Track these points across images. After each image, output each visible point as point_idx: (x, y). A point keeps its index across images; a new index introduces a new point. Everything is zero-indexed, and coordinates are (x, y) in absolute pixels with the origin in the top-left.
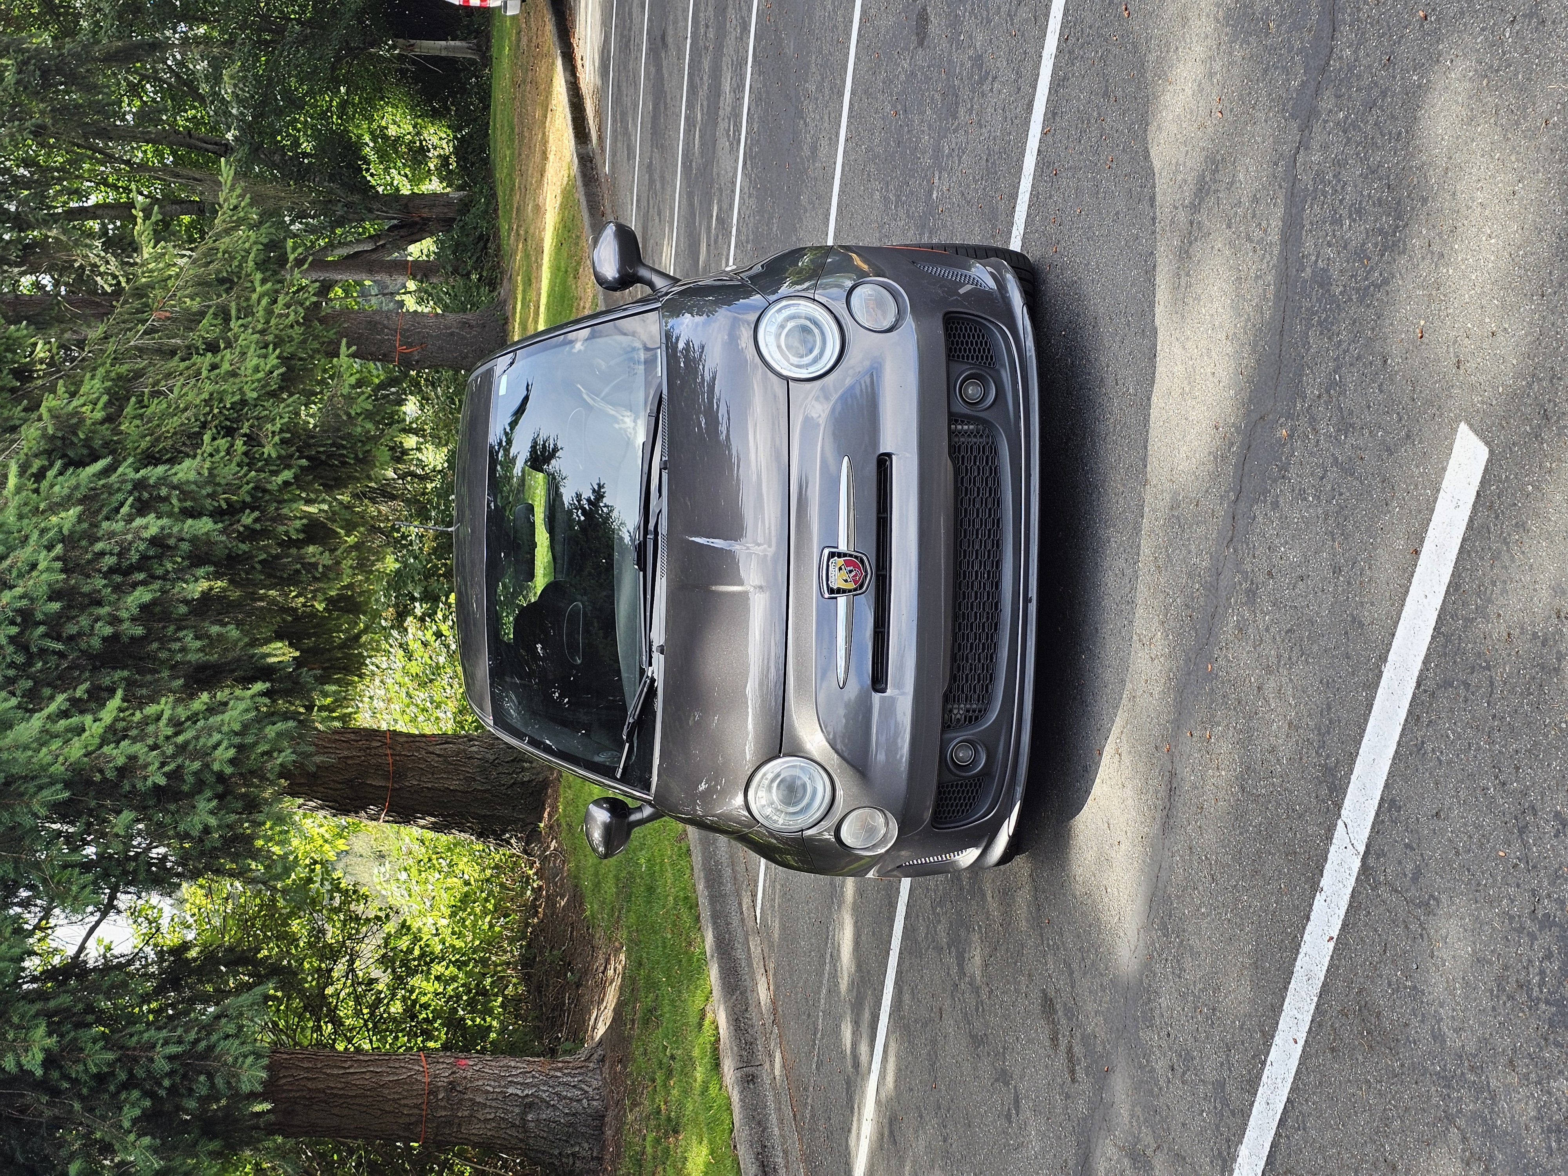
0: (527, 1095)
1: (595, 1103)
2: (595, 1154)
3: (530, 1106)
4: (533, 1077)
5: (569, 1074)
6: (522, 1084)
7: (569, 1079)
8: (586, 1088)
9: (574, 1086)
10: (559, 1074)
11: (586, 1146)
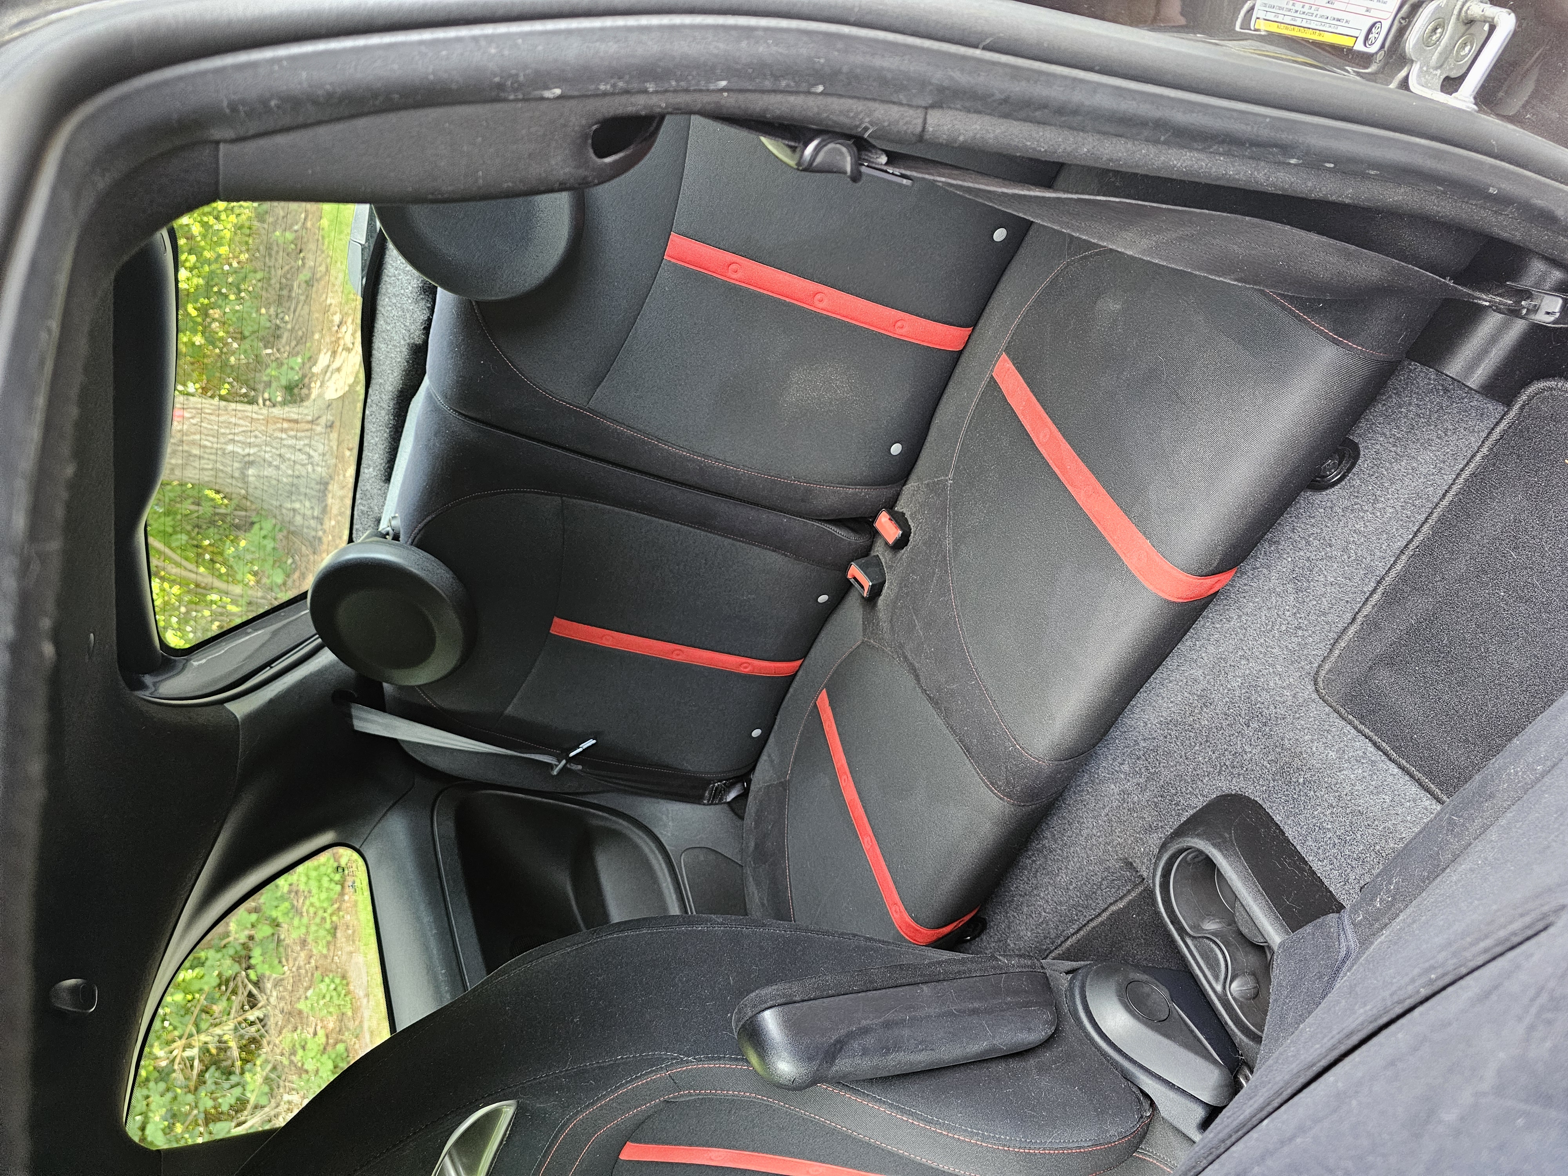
0: (249, 455)
1: (319, 469)
2: (316, 514)
3: (251, 463)
4: (256, 437)
5: (296, 437)
6: (243, 443)
7: (294, 441)
8: (312, 452)
9: (299, 450)
10: (284, 436)
11: (307, 504)
